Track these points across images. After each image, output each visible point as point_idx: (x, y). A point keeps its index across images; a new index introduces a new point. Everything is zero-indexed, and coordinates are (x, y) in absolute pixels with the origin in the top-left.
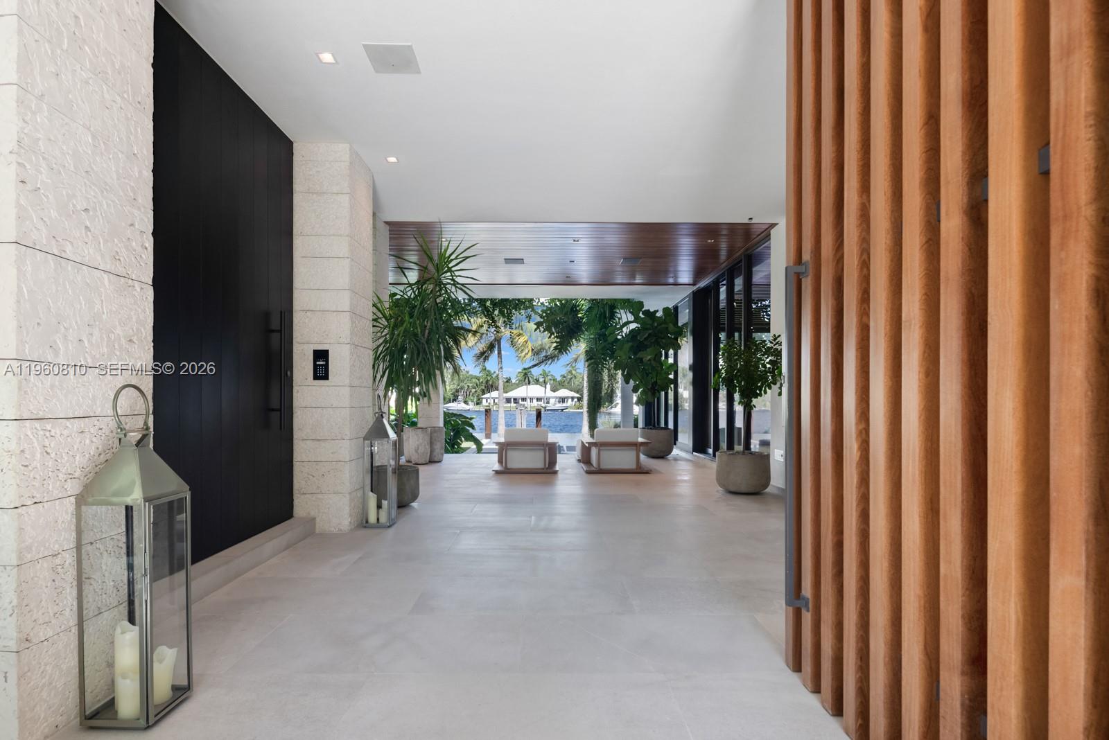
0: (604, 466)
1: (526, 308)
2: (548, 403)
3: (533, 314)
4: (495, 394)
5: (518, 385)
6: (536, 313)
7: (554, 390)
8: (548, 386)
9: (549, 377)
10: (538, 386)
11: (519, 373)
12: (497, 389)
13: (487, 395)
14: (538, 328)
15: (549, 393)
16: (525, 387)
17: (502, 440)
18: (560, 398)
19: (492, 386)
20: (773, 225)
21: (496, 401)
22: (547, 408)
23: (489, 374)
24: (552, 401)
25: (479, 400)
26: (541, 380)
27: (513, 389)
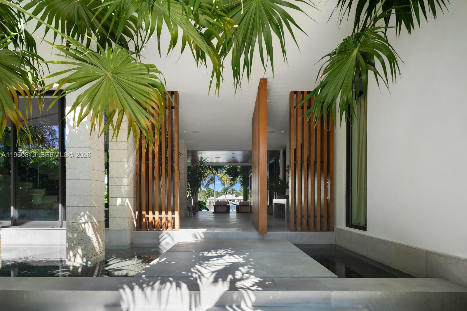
0: (241, 211)
1: (222, 168)
2: (234, 202)
3: (224, 170)
4: (212, 198)
5: (222, 195)
6: (225, 169)
7: (236, 196)
8: (234, 195)
9: (235, 191)
10: (230, 195)
11: (222, 189)
12: (213, 196)
13: (209, 199)
14: (225, 174)
15: (234, 198)
16: (225, 195)
17: (215, 204)
18: (239, 200)
19: (211, 195)
20: (280, 151)
21: (213, 201)
22: (234, 204)
23: (210, 190)
24: (236, 201)
25: (206, 200)
26: (231, 192)
27: (220, 196)
